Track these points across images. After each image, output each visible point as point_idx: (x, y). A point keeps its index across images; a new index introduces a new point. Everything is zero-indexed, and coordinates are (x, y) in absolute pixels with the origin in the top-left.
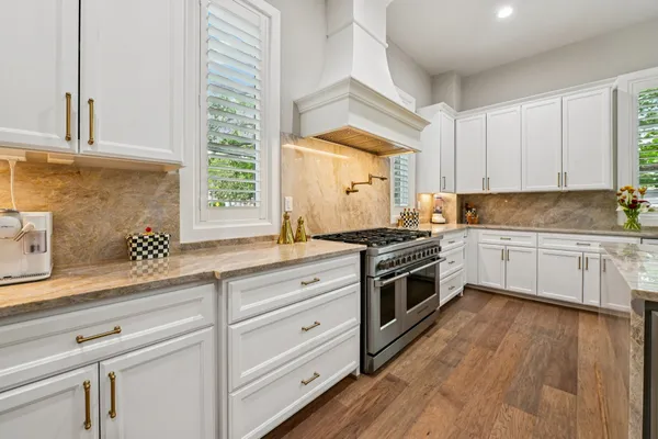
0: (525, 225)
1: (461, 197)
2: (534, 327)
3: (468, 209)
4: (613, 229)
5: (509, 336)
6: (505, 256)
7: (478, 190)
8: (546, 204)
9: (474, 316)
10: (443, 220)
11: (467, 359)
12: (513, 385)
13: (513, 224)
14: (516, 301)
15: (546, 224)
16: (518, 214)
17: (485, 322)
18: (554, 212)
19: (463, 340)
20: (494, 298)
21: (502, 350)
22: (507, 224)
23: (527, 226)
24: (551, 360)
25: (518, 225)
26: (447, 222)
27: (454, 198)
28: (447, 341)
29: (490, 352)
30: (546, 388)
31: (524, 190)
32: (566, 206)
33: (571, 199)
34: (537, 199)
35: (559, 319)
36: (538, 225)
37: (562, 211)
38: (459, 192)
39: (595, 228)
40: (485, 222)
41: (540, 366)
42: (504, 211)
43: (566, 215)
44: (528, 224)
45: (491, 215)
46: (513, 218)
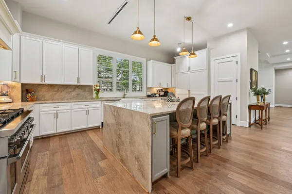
0: (61, 100)
1: (23, 85)
2: (78, 144)
3: (28, 93)
4: (92, 99)
5: (73, 153)
6: (56, 116)
7: (38, 82)
8: (70, 90)
9: (48, 152)
10: (10, 100)
11: (64, 176)
12: (91, 171)
13: (55, 100)
14: (62, 136)
15: (70, 99)
16: (58, 95)
17: (56, 152)
18: (74, 94)
19: (53, 168)
20: (51, 139)
21: (75, 160)
22: (52, 100)
23: (62, 100)
24: (93, 152)
25: (58, 100)
26: (13, 101)
27: (20, 85)
28: (46, 174)
29: (71, 164)
30: (100, 163)
31: (63, 83)
32: (78, 91)
33: (79, 88)
34: (67, 88)
35: (83, 137)
37: (76, 93)
38: (22, 82)
39: (87, 99)
40: (39, 100)
41: (92, 157)
42: (51, 94)
43: (78, 94)
44: (63, 100)
45: (43, 96)
46: (56, 97)
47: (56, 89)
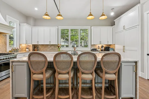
3: (35, 48)
10: (29, 50)
15: (49, 50)
18: (50, 48)
26: (30, 51)
27: (32, 45)
31: (44, 44)
36: (48, 51)
42: (43, 48)
43: (52, 49)
44: (47, 51)
45: (40, 49)
46: (44, 50)
47: (44, 46)
